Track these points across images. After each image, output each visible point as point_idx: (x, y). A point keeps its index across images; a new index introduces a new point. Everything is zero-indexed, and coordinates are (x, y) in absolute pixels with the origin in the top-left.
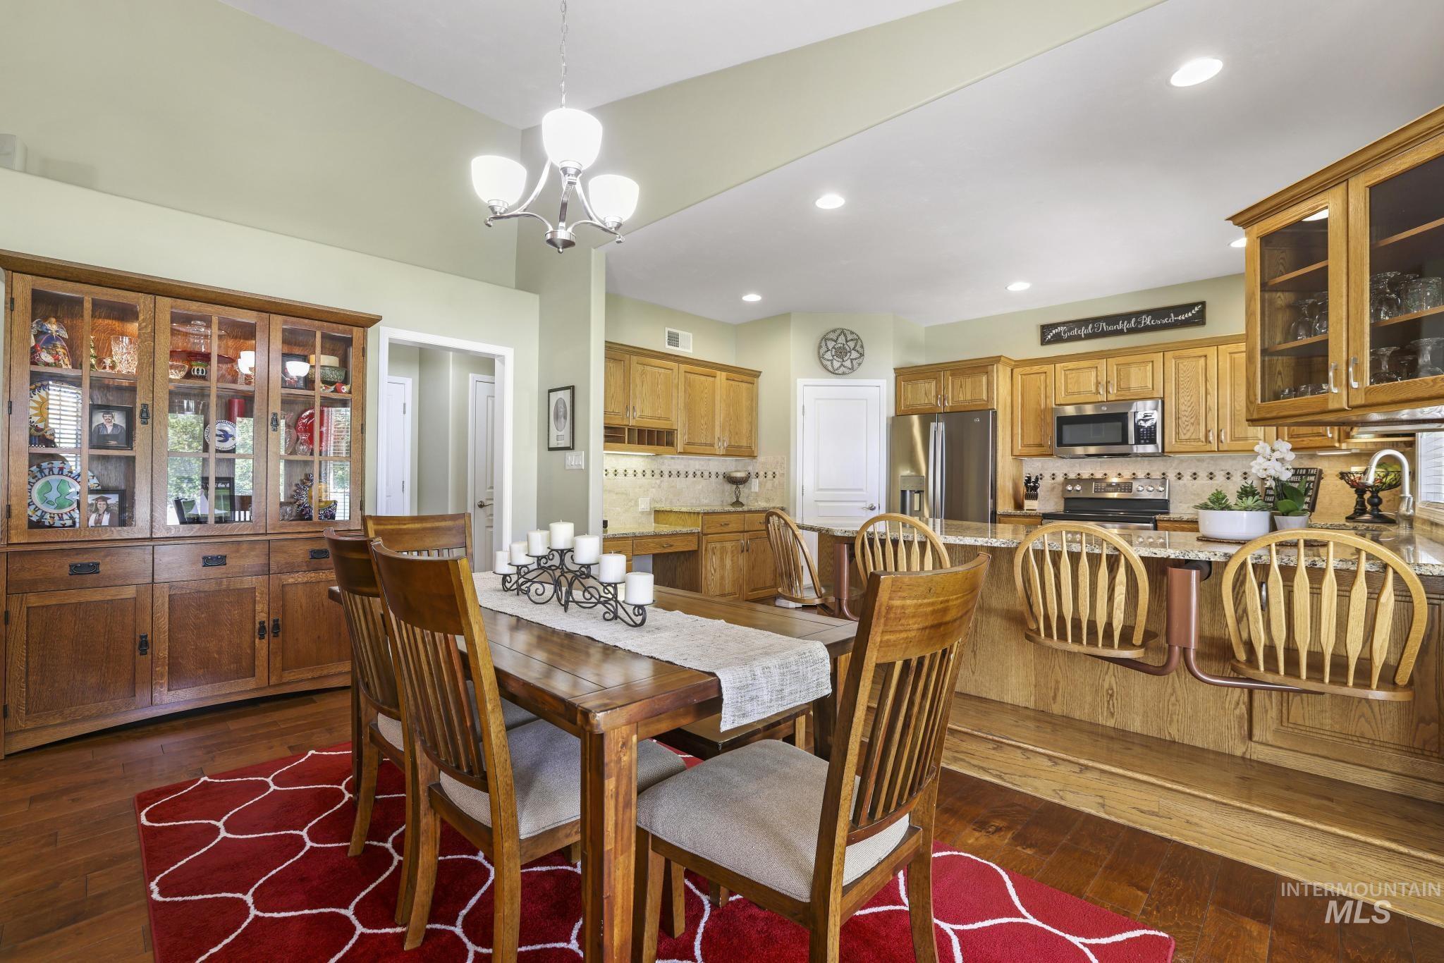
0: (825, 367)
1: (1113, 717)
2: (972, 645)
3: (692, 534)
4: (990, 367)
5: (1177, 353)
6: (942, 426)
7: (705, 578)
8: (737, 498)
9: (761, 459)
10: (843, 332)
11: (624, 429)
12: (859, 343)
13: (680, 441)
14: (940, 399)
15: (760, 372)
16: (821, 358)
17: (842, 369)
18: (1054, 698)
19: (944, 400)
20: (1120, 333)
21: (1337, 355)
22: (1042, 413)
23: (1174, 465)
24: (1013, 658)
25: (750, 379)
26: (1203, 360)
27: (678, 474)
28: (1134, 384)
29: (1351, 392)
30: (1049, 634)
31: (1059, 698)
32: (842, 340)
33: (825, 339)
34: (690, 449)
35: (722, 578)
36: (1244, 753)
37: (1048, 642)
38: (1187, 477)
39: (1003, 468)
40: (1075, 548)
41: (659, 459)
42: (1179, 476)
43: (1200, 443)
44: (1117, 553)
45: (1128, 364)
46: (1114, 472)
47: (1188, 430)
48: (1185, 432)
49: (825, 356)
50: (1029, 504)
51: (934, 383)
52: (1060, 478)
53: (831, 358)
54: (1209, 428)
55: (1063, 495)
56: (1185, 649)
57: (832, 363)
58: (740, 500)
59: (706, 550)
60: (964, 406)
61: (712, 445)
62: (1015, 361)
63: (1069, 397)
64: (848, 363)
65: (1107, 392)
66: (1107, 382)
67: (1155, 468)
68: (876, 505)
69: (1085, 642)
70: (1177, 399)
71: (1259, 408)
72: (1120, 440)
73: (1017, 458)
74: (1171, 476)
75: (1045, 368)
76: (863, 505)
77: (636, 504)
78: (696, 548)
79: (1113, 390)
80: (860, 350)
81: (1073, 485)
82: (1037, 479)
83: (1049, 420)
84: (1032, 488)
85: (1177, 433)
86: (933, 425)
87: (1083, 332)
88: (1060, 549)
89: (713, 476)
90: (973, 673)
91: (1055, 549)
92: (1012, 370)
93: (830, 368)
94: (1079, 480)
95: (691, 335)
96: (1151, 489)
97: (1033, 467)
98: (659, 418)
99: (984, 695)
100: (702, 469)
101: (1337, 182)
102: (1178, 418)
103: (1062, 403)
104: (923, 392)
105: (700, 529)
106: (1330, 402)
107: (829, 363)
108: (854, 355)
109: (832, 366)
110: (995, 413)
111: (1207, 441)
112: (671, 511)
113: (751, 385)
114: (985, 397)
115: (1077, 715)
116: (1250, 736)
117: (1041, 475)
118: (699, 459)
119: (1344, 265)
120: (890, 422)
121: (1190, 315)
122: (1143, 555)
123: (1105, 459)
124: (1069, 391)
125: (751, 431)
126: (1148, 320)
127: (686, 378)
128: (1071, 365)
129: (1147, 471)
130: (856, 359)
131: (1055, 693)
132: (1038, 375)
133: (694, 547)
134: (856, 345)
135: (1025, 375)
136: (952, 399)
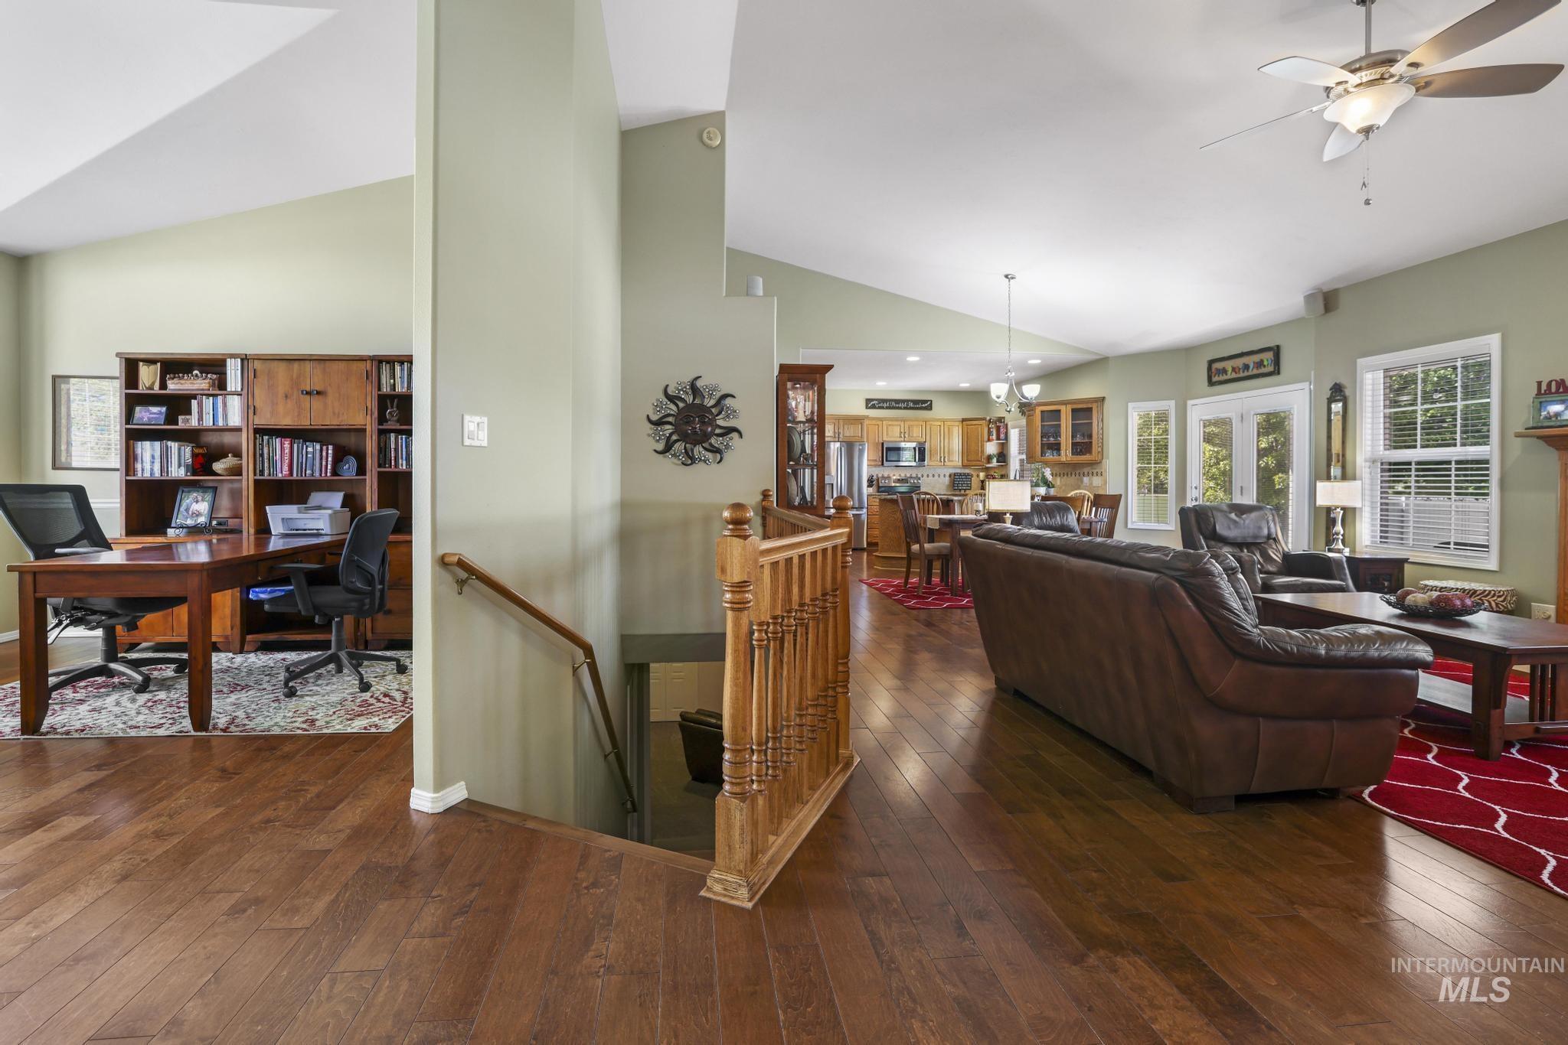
4: (863, 421)
20: (901, 408)
22: (877, 444)
26: (939, 426)
28: (915, 435)
43: (937, 462)
45: (912, 425)
46: (897, 474)
47: (934, 456)
54: (941, 456)
62: (860, 417)
63: (889, 438)
65: (904, 436)
66: (905, 432)
67: (915, 472)
70: (930, 443)
74: (925, 476)
75: (875, 422)
79: (907, 436)
83: (880, 448)
85: (930, 457)
87: (885, 405)
102: (930, 451)
103: (887, 440)
111: (940, 461)
114: (859, 435)
121: (927, 405)
124: (889, 435)
126: (911, 405)
128: (890, 423)
132: (875, 426)
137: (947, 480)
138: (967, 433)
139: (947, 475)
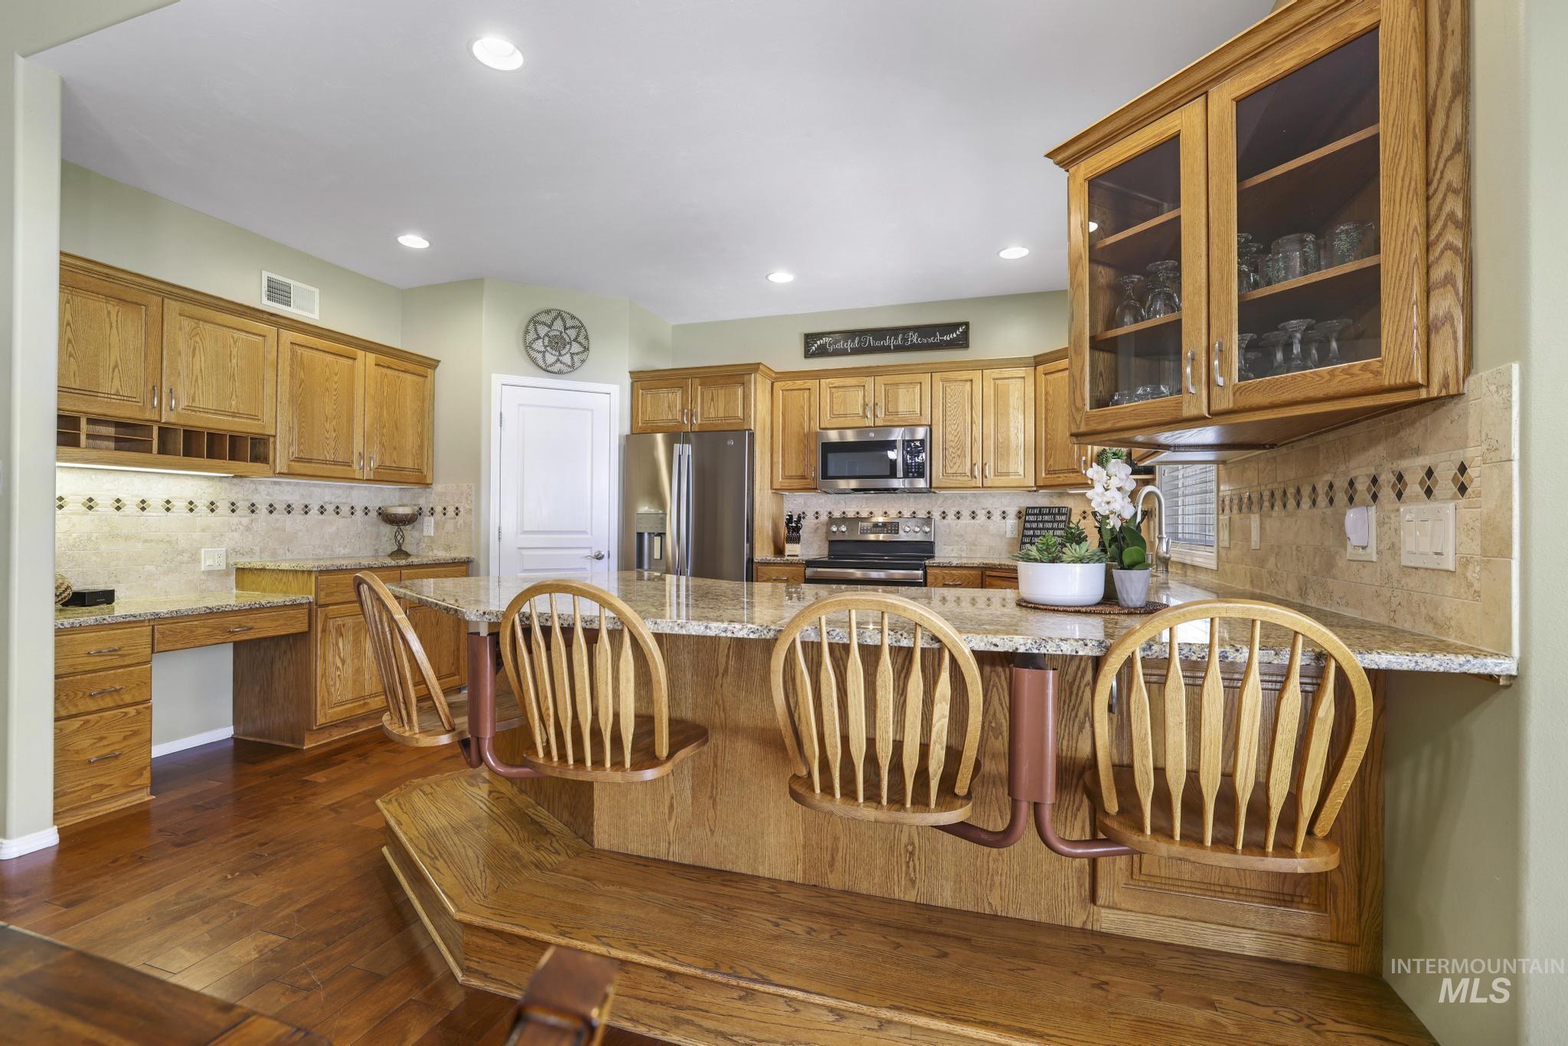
0: (534, 361)
1: (914, 887)
2: (709, 789)
3: (295, 606)
4: (746, 377)
5: (945, 375)
6: (688, 449)
7: (324, 675)
8: (400, 546)
9: (438, 488)
10: (560, 314)
11: (151, 427)
12: (583, 333)
13: (281, 454)
14: (687, 413)
15: (439, 361)
16: (528, 347)
17: (558, 366)
18: (832, 864)
19: (692, 416)
20: (886, 350)
21: (1193, 341)
22: (807, 437)
23: (939, 503)
24: (772, 805)
25: (420, 369)
26: (969, 383)
27: (289, 509)
28: (902, 408)
29: (1215, 391)
30: (827, 788)
31: (839, 864)
32: (558, 325)
33: (534, 321)
34: (298, 467)
35: (358, 671)
36: (1085, 923)
37: (827, 805)
38: (951, 516)
39: (761, 504)
40: (872, 640)
41: (247, 484)
42: (944, 515)
43: (966, 478)
44: (936, 646)
45: (897, 384)
46: (878, 510)
47: (955, 464)
48: (952, 465)
49: (534, 346)
50: (791, 549)
51: (679, 394)
52: (824, 518)
53: (543, 349)
54: (974, 462)
55: (827, 537)
56: (1036, 804)
57: (544, 356)
58: (405, 548)
59: (324, 631)
60: (716, 425)
61: (349, 464)
62: (776, 373)
63: (834, 420)
64: (567, 359)
65: (875, 416)
66: (875, 404)
67: (920, 506)
68: (604, 553)
69: (884, 801)
70: (944, 427)
71: (1088, 418)
72: (888, 473)
73: (777, 492)
74: (936, 515)
75: (809, 383)
76: (587, 552)
77: (195, 558)
78: (305, 628)
79: (881, 413)
80: (583, 341)
81: (838, 526)
82: (799, 518)
83: (813, 447)
84: (793, 528)
85: (944, 467)
86: (677, 447)
87: (849, 345)
88: (846, 641)
89: (359, 513)
90: (712, 832)
91: (837, 640)
92: (772, 384)
93: (541, 362)
94: (844, 519)
95: (317, 291)
96: (917, 529)
97: (796, 503)
98: (234, 415)
99: (729, 867)
100: (337, 501)
101: (1190, 98)
102: (945, 449)
103: (827, 426)
104: (666, 405)
105: (312, 598)
106: (1185, 406)
107: (539, 356)
108: (576, 348)
109: (544, 360)
110: (752, 435)
111: (973, 476)
112: (263, 570)
113: (421, 379)
114: (740, 414)
115: (864, 887)
116: (1093, 898)
117: (804, 513)
118: (331, 487)
119: (1204, 212)
120: (623, 442)
121: (955, 335)
122: (976, 648)
123: (871, 495)
124: (835, 412)
125: (421, 447)
126: (914, 338)
127: (293, 353)
128: (837, 382)
129: (913, 510)
130: (577, 354)
131: (832, 855)
132: (801, 392)
133: (301, 627)
134: (578, 335)
135: (787, 390)
136: (702, 414)
137: (1011, 525)
138: (1047, 393)
139: (1012, 512)
